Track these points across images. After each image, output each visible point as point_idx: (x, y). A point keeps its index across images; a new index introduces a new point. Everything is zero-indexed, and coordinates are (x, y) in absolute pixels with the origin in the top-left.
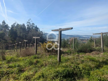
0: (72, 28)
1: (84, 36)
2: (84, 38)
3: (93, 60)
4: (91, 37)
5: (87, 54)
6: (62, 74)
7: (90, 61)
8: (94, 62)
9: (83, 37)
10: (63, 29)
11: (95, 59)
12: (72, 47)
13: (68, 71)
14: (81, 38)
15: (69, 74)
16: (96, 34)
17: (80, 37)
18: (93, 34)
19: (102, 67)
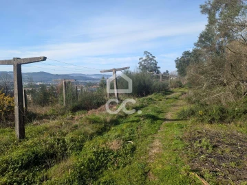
0: (45, 59)
1: (93, 77)
2: (94, 79)
3: (94, 121)
4: (103, 78)
5: (90, 112)
6: (18, 164)
7: (90, 123)
8: (95, 125)
9: (91, 79)
10: (23, 59)
11: (99, 119)
12: (62, 101)
13: (33, 153)
14: (88, 81)
15: (36, 159)
16: (105, 71)
17: (85, 77)
18: (101, 72)
19: (109, 130)
